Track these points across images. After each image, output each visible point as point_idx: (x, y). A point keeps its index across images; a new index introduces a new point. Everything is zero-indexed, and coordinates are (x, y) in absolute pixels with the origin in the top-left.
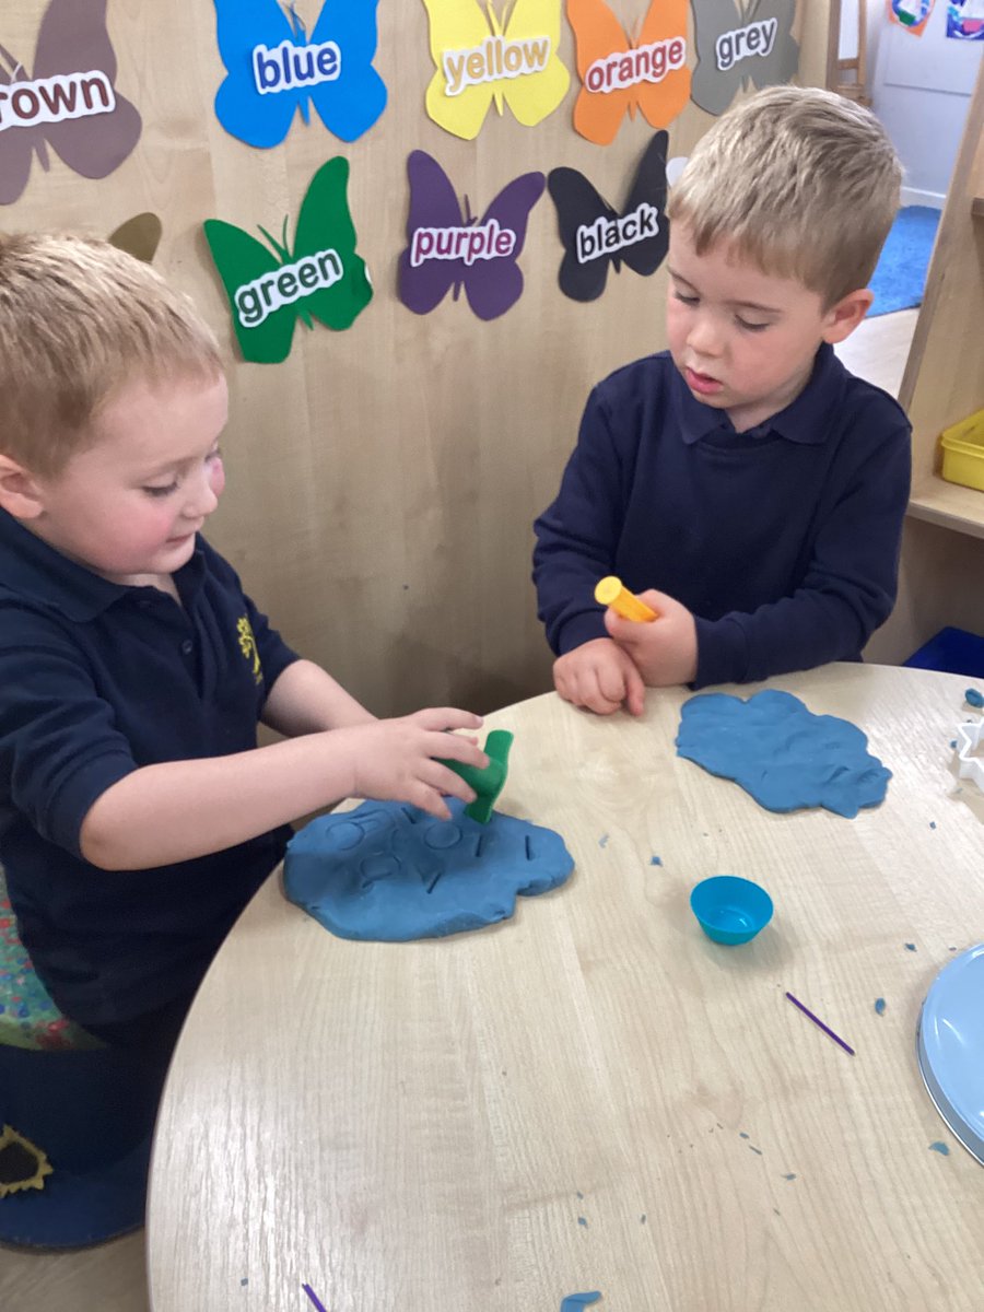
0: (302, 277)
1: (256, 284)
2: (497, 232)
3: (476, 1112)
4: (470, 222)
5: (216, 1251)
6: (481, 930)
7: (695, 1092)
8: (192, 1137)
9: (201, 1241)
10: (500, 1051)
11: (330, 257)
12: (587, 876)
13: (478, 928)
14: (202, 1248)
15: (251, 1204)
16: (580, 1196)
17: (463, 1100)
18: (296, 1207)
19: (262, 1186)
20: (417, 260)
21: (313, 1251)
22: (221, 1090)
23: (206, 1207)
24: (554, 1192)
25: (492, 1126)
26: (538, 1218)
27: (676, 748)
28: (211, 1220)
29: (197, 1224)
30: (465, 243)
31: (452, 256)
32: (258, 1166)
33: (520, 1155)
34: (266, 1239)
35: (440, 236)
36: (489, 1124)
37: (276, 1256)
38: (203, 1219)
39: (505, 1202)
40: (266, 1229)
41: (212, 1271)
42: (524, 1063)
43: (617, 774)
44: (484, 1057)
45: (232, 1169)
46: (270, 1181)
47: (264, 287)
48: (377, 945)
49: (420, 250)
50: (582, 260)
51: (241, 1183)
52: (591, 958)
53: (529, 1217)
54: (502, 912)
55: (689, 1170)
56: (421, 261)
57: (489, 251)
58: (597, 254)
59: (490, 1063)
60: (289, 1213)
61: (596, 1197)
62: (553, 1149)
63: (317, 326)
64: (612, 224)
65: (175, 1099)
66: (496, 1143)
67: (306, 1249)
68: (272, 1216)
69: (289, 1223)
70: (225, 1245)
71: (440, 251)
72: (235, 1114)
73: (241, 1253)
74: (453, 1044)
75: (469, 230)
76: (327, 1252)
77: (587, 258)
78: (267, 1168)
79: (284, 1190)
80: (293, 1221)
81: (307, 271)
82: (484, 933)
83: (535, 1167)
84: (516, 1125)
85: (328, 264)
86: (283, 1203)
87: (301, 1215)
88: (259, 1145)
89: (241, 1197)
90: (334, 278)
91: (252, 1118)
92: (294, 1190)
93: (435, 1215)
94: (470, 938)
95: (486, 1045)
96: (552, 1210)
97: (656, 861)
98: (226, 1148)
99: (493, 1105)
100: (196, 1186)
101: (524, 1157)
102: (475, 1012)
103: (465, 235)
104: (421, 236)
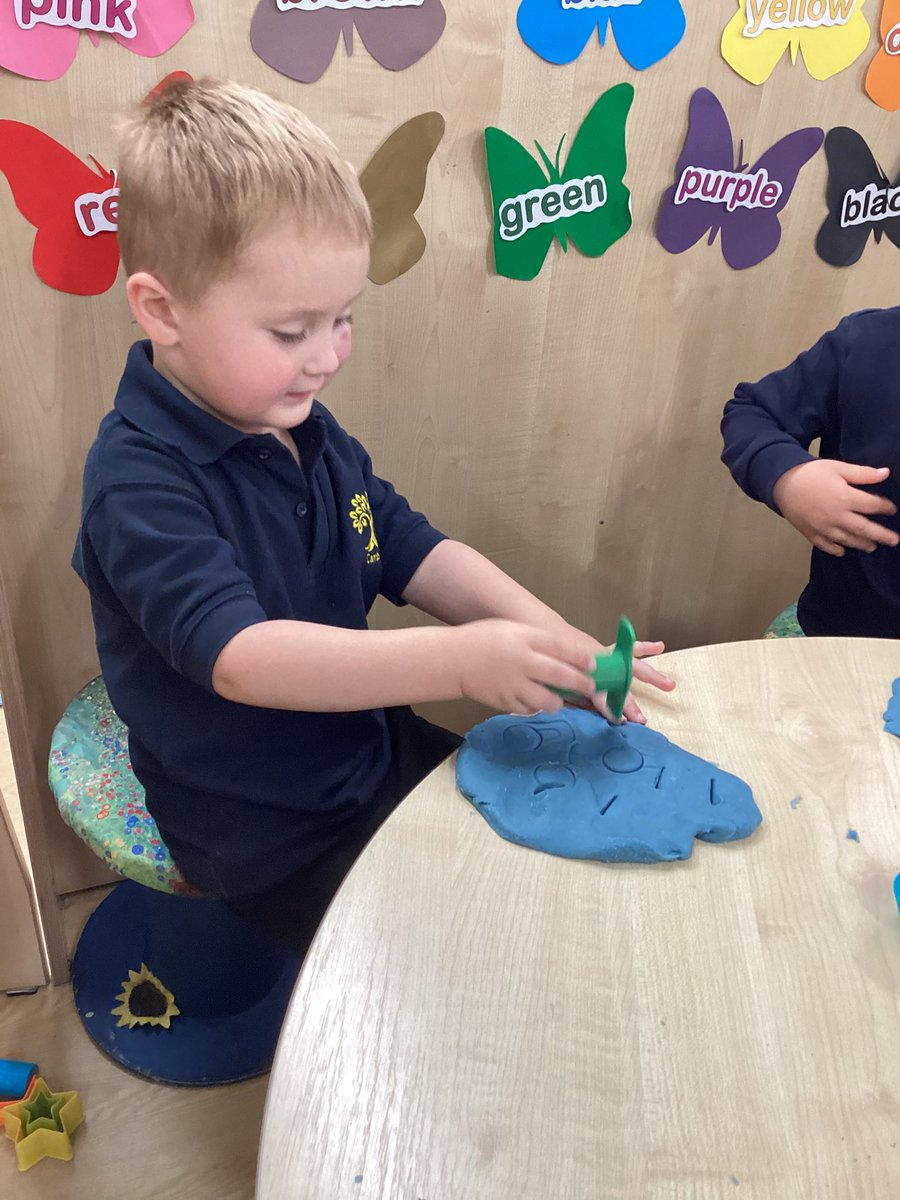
0: (567, 198)
1: (522, 199)
2: (765, 182)
3: (628, 1056)
4: (740, 169)
5: (335, 1136)
6: (652, 865)
7: (877, 1096)
8: (328, 1007)
9: (321, 1122)
10: (661, 998)
11: (597, 183)
12: (773, 835)
13: (650, 863)
14: (320, 1131)
15: (378, 1095)
16: (735, 1182)
17: (615, 1040)
18: (424, 1112)
19: (392, 1079)
20: (680, 199)
21: (435, 1165)
22: (365, 967)
23: (332, 1086)
24: (705, 1168)
25: (644, 1078)
26: (685, 1194)
27: (884, 722)
28: (335, 1102)
29: (320, 1103)
30: (732, 187)
31: (716, 199)
32: (391, 1057)
33: (671, 1117)
34: (388, 1138)
35: (708, 177)
36: (641, 1075)
37: (396, 1158)
38: (326, 1098)
39: (650, 1166)
40: (389, 1127)
41: (327, 1157)
42: (685, 1017)
43: (816, 736)
44: (643, 1001)
45: (364, 1054)
46: (401, 1076)
47: (529, 203)
48: (541, 856)
49: (685, 188)
50: (844, 225)
51: (370, 1071)
52: (771, 923)
53: (676, 1190)
54: (678, 852)
55: (865, 1185)
56: (684, 200)
57: (753, 201)
58: (860, 220)
59: (648, 1008)
60: (416, 1116)
61: (753, 1188)
62: (709, 1121)
63: (571, 249)
64: (883, 192)
65: (318, 965)
66: (646, 1097)
67: (427, 1161)
68: (397, 1114)
69: (414, 1126)
70: (345, 1133)
71: (705, 193)
72: (376, 994)
73: (360, 1146)
74: (610, 978)
75: (738, 176)
76: (449, 1171)
77: (849, 223)
78: (400, 1061)
79: (414, 1088)
80: (419, 1126)
81: (573, 193)
82: (657, 869)
83: (688, 1136)
84: (670, 1083)
85: (594, 188)
86: (411, 1103)
87: (428, 1122)
88: (395, 1035)
89: (368, 1085)
90: (596, 203)
91: (391, 1005)
92: (424, 1093)
93: (571, 1160)
94: (641, 871)
95: (646, 987)
96: (702, 1188)
97: (853, 836)
98: (361, 1028)
99: (646, 1053)
100: (324, 1062)
101: (675, 1121)
102: (637, 951)
103: (733, 180)
104: (689, 175)
